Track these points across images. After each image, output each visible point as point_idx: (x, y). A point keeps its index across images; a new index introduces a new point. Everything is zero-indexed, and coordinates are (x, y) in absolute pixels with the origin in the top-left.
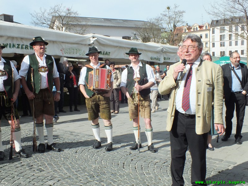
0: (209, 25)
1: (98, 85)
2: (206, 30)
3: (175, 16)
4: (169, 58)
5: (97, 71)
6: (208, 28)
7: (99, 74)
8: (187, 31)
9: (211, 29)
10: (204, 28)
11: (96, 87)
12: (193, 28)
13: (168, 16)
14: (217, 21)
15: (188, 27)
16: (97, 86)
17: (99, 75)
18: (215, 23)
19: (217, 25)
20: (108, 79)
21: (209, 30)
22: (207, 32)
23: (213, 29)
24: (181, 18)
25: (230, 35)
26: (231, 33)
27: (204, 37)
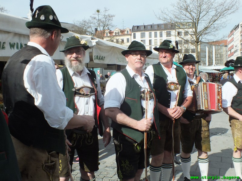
0: (130, 30)
1: (208, 105)
2: (127, 35)
3: (104, 20)
5: (205, 86)
6: (129, 33)
7: (207, 90)
8: (109, 35)
9: (133, 34)
10: (126, 32)
11: (205, 108)
12: (114, 33)
13: (98, 19)
14: (138, 27)
15: (109, 31)
16: (207, 107)
17: (207, 92)
18: (136, 28)
20: (218, 97)
21: (131, 35)
22: (129, 37)
23: (134, 34)
24: (110, 22)
25: (150, 41)
26: (150, 39)
27: (125, 41)
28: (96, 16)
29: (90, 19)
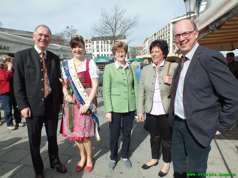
0: (91, 40)
4: (67, 56)
9: (92, 42)
10: (88, 41)
13: (68, 32)
18: (94, 39)
19: (95, 40)
21: (91, 42)
22: (90, 44)
25: (102, 46)
26: (102, 45)
27: (88, 46)
28: (67, 30)
29: (64, 32)
